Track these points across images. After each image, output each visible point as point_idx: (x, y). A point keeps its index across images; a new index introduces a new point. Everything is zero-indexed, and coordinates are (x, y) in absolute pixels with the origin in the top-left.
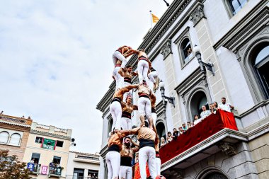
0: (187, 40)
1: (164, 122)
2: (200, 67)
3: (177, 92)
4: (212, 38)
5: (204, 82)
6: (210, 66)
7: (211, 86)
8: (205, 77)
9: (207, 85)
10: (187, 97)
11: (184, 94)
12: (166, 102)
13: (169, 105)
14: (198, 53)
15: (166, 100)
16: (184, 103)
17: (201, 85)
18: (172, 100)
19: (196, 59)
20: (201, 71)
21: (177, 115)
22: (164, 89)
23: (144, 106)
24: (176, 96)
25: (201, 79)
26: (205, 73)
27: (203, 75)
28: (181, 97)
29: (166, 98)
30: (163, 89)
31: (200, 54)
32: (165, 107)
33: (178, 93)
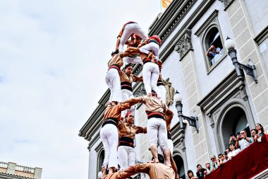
0: (215, 30)
1: (182, 155)
2: (235, 71)
3: (202, 109)
4: (252, 27)
5: (241, 93)
6: (250, 70)
7: (252, 100)
8: (244, 85)
9: (246, 98)
10: (216, 116)
11: (212, 112)
12: (185, 125)
13: (189, 129)
14: (232, 50)
15: (186, 121)
16: (212, 125)
17: (238, 98)
18: (193, 121)
19: (229, 58)
20: (236, 76)
21: (202, 145)
22: (181, 105)
23: (156, 131)
24: (199, 114)
25: (237, 89)
26: (243, 79)
27: (240, 83)
28: (207, 117)
29: (185, 118)
30: (179, 104)
31: (235, 51)
32: (183, 132)
33: (203, 111)
